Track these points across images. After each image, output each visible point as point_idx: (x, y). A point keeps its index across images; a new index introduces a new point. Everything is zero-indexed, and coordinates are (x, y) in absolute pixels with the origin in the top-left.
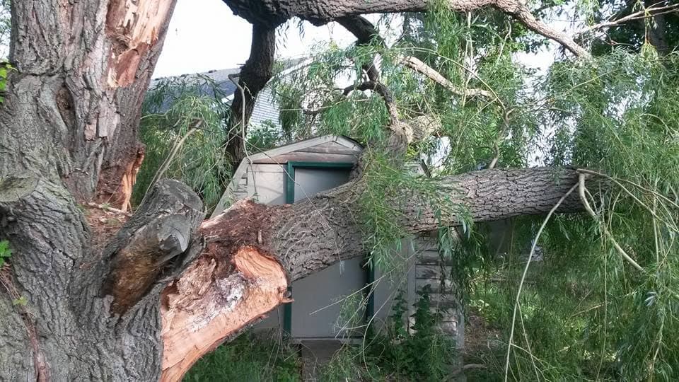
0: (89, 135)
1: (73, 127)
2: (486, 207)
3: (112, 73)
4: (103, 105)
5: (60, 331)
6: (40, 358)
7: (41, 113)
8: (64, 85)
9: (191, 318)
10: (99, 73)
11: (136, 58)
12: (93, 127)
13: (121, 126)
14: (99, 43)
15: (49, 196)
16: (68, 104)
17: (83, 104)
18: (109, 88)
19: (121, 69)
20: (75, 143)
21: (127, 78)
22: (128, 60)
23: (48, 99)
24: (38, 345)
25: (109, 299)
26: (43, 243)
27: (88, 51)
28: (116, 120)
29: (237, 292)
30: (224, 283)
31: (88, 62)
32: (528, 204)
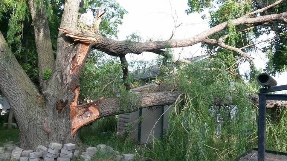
0: (64, 83)
1: (62, 81)
2: (157, 101)
3: (71, 71)
4: (68, 77)
5: (50, 116)
6: (46, 119)
7: (57, 79)
8: (62, 74)
9: (80, 119)
10: (68, 71)
11: (76, 68)
12: (66, 81)
13: (72, 81)
14: (69, 66)
15: (50, 92)
16: (62, 77)
17: (64, 77)
18: (70, 74)
19: (73, 70)
20: (62, 84)
21: (74, 72)
22: (74, 68)
23: (58, 76)
24: (46, 117)
25: (58, 111)
26: (49, 100)
27: (66, 67)
28: (71, 80)
29: (89, 115)
30: (86, 113)
31: (66, 69)
32: (171, 101)
